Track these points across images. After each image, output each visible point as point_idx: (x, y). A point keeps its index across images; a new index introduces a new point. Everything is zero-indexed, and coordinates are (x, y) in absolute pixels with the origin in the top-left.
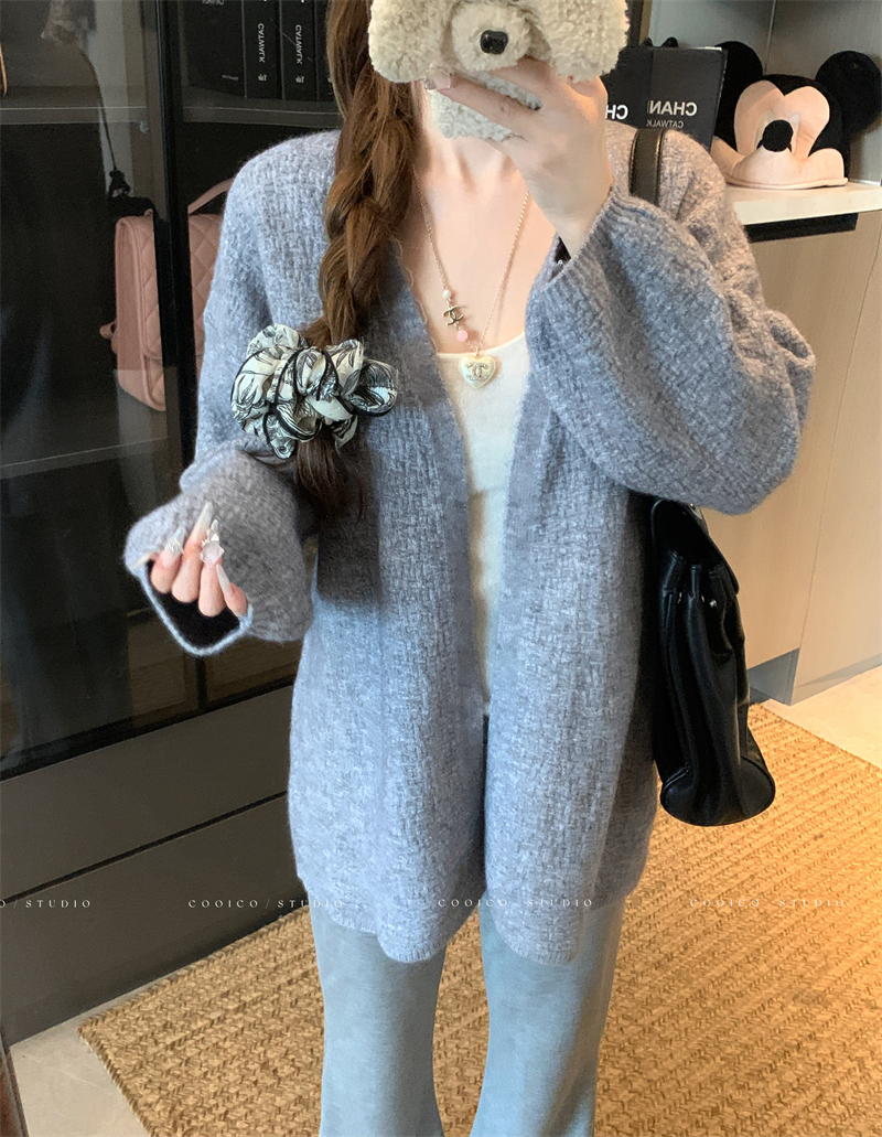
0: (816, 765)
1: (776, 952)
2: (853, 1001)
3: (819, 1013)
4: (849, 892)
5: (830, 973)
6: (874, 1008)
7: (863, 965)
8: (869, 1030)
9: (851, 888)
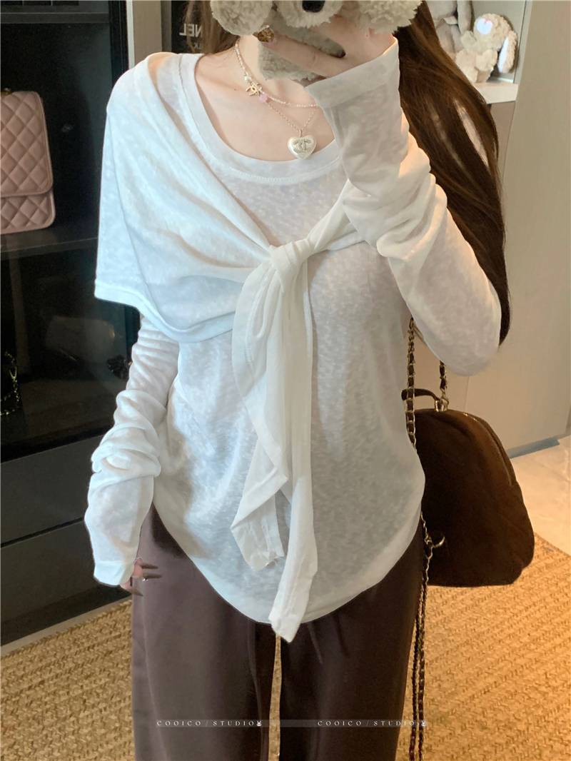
2: (469, 722)
3: (439, 730)
4: (488, 633)
5: (457, 698)
6: (484, 728)
7: (485, 693)
8: (475, 746)
9: (491, 630)
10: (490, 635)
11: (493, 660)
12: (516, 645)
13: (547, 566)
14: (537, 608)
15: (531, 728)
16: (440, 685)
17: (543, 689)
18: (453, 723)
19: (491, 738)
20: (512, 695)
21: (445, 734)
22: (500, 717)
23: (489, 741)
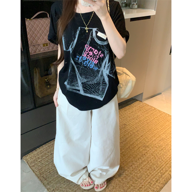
1: (141, 139)
2: (153, 147)
3: (148, 149)
5: (149, 142)
6: (156, 147)
7: (155, 141)
8: (156, 151)
10: (152, 129)
11: (155, 134)
12: (158, 131)
13: (160, 115)
14: (160, 123)
15: (166, 146)
16: (145, 140)
17: (166, 139)
18: (150, 147)
20: (160, 141)
22: (159, 145)
23: (158, 150)
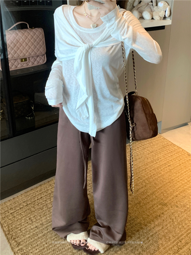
0: (170, 149)
1: (157, 193)
2: (173, 205)
3: (165, 208)
4: (175, 179)
5: (169, 198)
6: (177, 207)
7: (176, 197)
8: (176, 212)
9: (176, 178)
10: (175, 180)
11: (177, 187)
12: (183, 183)
16: (163, 195)
18: (169, 206)
19: (180, 210)
20: (184, 197)
21: (167, 209)
22: (181, 204)
23: (179, 211)
